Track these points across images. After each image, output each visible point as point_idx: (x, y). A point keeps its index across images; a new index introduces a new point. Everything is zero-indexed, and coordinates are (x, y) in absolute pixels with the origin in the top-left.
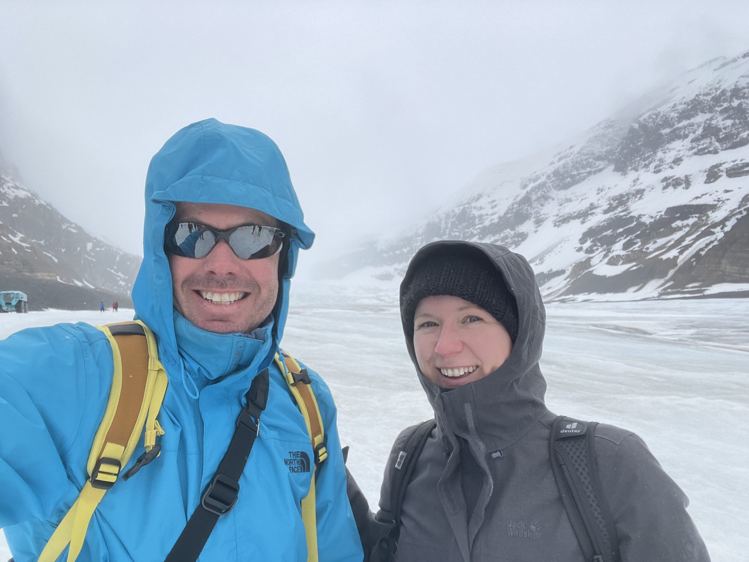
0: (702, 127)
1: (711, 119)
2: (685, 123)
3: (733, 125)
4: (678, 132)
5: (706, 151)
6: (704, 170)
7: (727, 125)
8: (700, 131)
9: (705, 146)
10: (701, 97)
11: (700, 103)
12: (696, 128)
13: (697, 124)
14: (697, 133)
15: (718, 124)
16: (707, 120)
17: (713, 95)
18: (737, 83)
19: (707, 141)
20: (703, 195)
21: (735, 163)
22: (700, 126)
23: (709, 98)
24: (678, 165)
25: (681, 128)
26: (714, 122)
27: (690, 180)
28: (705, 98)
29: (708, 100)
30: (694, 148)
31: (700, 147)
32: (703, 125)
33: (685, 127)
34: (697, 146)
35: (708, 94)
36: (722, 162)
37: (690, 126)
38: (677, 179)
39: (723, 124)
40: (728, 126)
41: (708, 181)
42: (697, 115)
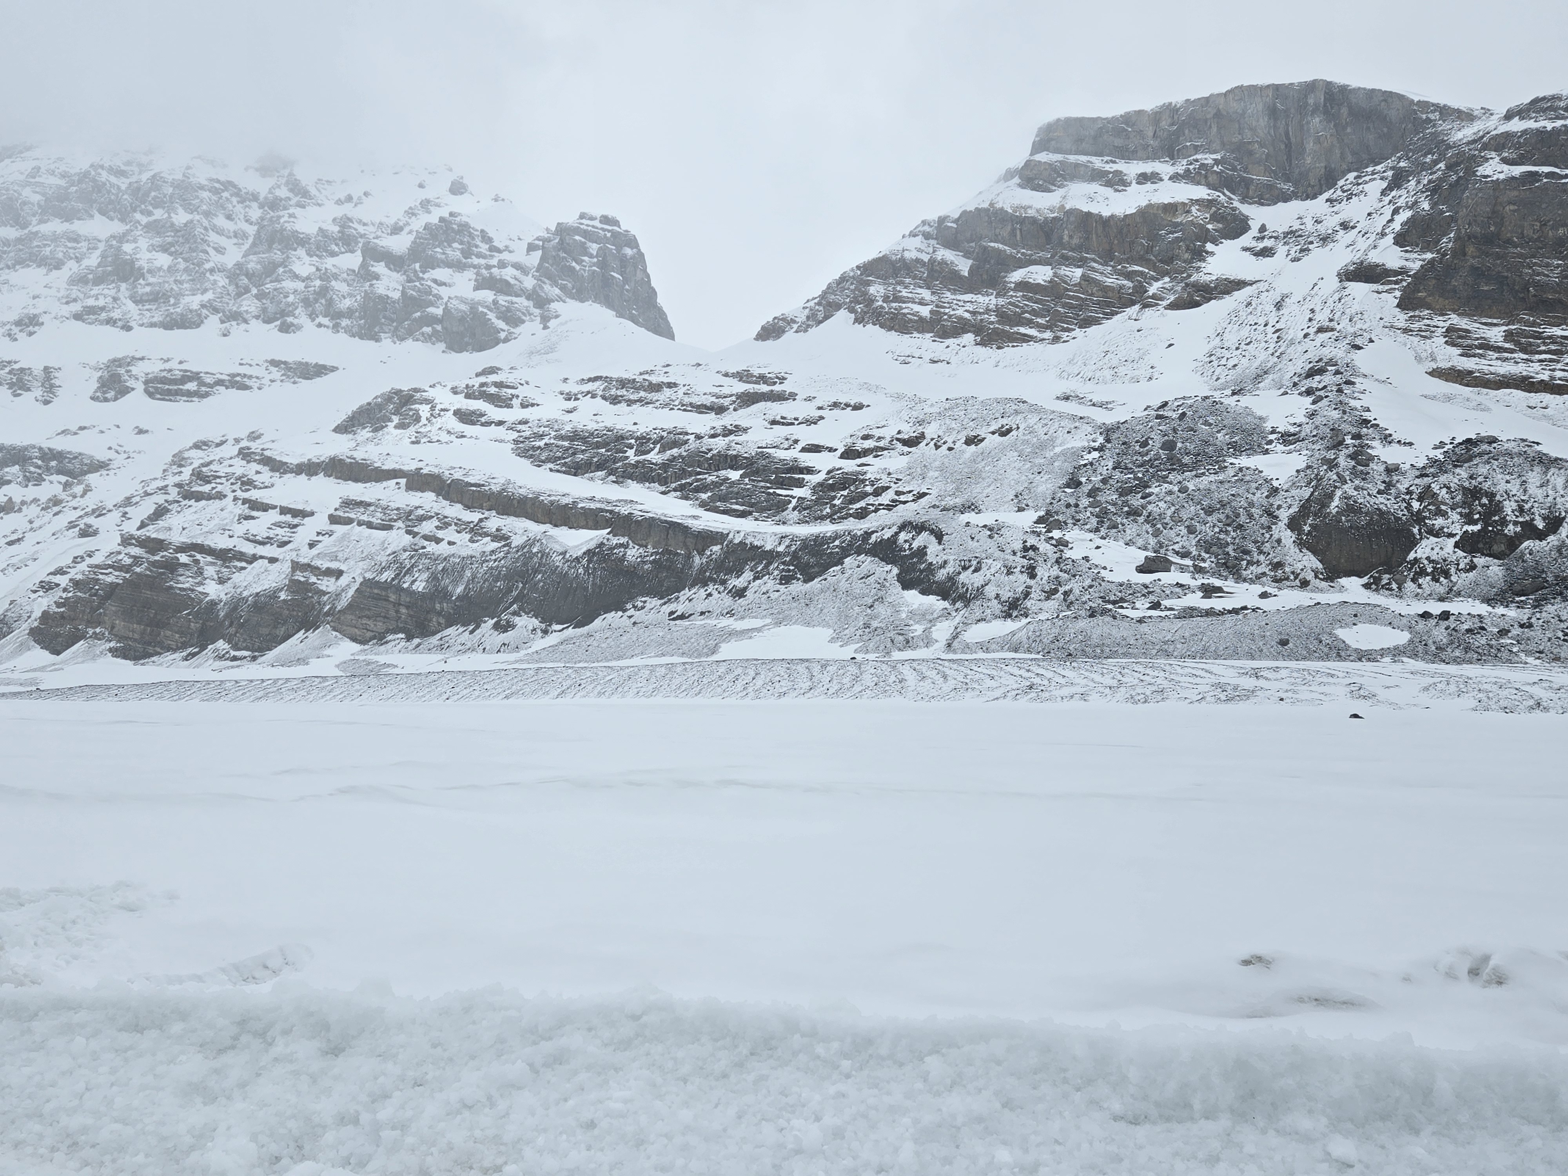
0: (98, 253)
1: (122, 238)
2: (55, 226)
3: (171, 270)
4: (38, 246)
5: (104, 315)
6: (93, 363)
7: (157, 264)
8: (93, 260)
9: (101, 303)
10: (104, 176)
11: (99, 187)
12: (85, 250)
13: (87, 239)
14: (86, 262)
15: (138, 256)
16: (113, 237)
17: (134, 179)
18: (189, 171)
19: (106, 292)
20: (82, 428)
21: (167, 366)
22: (96, 248)
23: (123, 183)
24: (31, 334)
25: (44, 237)
26: (127, 248)
27: (57, 382)
28: (113, 179)
29: (119, 188)
30: (75, 300)
31: (91, 302)
32: (102, 246)
33: (55, 238)
34: (81, 296)
35: (120, 173)
36: (138, 355)
37: (70, 240)
38: (22, 370)
39: (149, 261)
40: (160, 269)
41: (99, 394)
42: (92, 216)
